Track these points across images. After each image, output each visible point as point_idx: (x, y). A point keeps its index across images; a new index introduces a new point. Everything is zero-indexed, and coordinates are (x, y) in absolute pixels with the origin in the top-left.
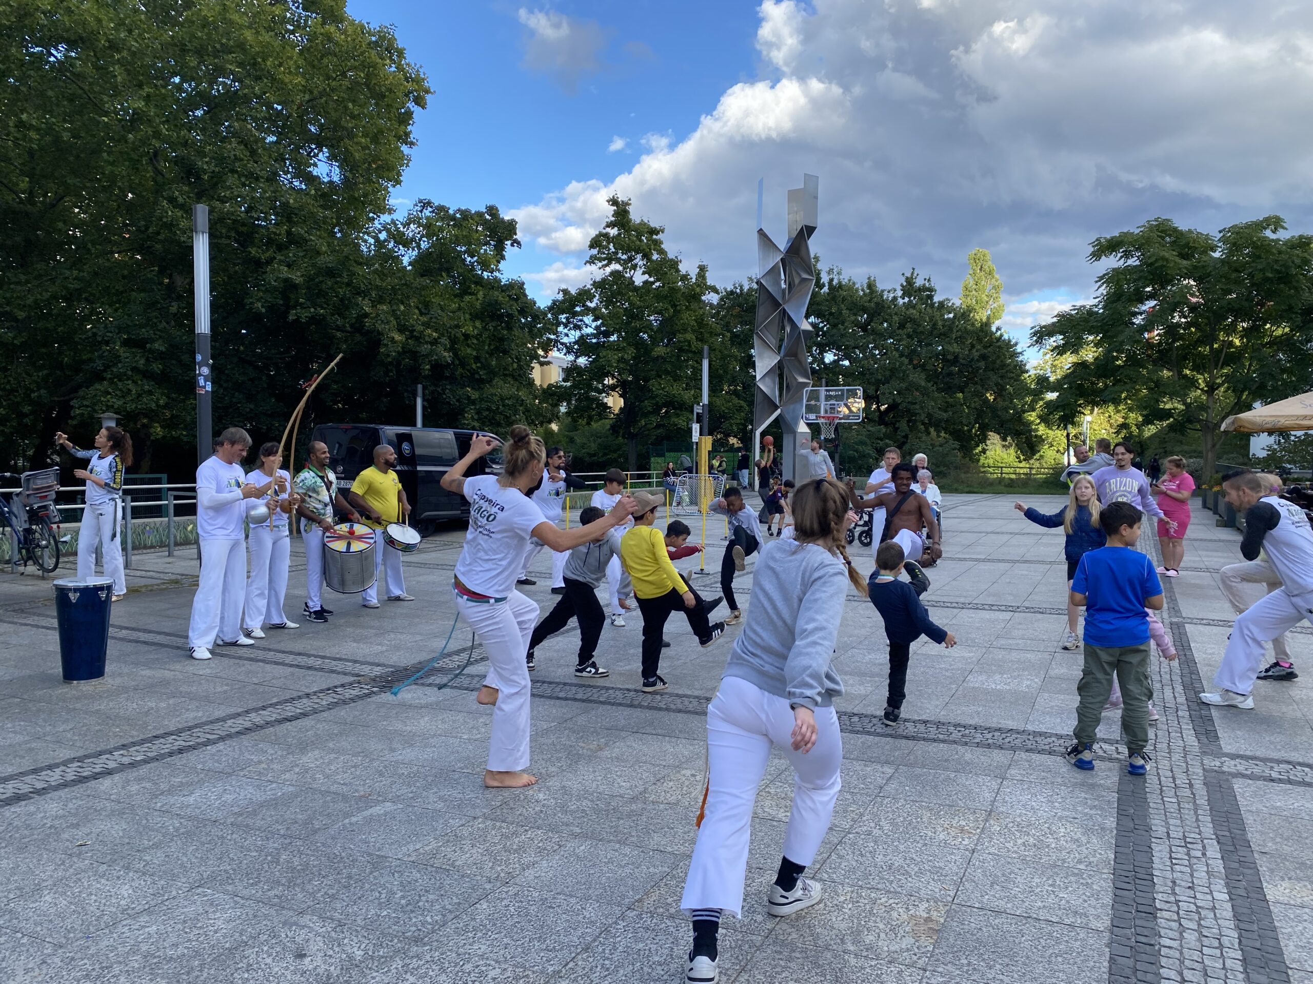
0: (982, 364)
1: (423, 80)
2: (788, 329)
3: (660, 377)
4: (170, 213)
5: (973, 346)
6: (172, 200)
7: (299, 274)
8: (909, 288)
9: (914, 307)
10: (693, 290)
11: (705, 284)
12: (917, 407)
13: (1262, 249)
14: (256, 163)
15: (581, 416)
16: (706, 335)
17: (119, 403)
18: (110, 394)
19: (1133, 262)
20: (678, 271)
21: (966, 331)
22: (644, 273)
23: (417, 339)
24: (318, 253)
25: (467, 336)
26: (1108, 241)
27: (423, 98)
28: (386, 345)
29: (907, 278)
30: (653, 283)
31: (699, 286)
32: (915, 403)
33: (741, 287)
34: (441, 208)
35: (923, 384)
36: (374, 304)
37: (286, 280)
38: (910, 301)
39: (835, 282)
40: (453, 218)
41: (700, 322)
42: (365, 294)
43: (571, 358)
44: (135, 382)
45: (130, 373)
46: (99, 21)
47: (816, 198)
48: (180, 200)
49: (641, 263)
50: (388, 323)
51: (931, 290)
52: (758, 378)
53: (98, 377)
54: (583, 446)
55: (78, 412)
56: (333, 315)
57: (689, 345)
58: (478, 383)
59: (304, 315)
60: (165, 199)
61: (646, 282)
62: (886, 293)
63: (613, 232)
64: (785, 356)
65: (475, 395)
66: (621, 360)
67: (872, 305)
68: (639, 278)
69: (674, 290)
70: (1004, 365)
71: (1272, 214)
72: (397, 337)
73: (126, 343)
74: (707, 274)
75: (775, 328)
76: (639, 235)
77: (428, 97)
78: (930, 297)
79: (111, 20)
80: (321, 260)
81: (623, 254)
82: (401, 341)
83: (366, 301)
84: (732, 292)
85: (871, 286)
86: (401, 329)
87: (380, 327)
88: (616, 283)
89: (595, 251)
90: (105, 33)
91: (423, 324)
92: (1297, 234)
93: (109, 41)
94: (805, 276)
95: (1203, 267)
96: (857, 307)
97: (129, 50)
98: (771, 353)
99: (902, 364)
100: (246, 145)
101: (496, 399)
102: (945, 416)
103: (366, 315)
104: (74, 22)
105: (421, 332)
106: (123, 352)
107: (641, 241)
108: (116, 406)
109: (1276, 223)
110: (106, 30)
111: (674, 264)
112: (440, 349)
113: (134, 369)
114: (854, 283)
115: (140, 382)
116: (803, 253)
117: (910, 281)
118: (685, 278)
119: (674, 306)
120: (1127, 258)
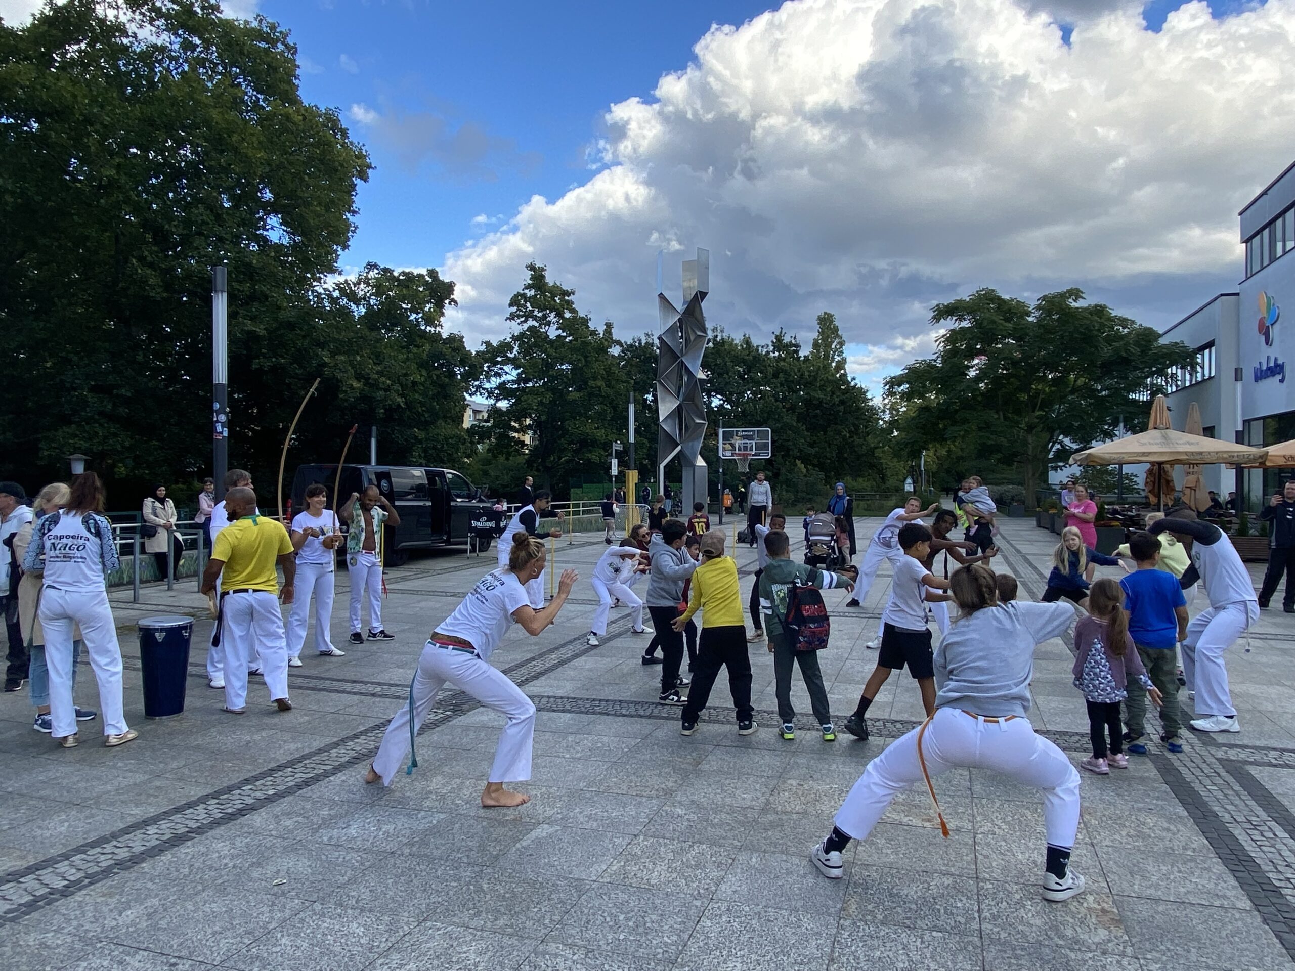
0: (842, 408)
1: (365, 156)
2: (685, 378)
3: (575, 418)
4: (139, 271)
5: (833, 393)
6: (142, 259)
7: (262, 327)
8: (779, 344)
9: (784, 360)
10: (602, 343)
11: (612, 339)
12: (790, 443)
13: (1069, 315)
14: (221, 226)
15: (501, 453)
16: (613, 382)
17: (85, 445)
18: (77, 436)
19: (966, 324)
20: (588, 327)
21: (828, 381)
22: (557, 329)
23: (372, 386)
24: (279, 308)
25: (414, 383)
26: (945, 307)
27: (366, 173)
28: (346, 392)
29: (777, 336)
30: (565, 337)
31: (606, 340)
32: (789, 441)
33: (640, 341)
34: (386, 270)
35: (795, 424)
36: (333, 354)
37: (250, 333)
38: (780, 355)
39: (719, 339)
40: (397, 279)
41: (609, 371)
42: (322, 345)
43: (492, 401)
44: (101, 425)
45: (96, 417)
46: (75, 96)
47: (707, 268)
48: (149, 259)
49: (555, 320)
50: (346, 372)
51: (797, 346)
52: (661, 419)
53: (66, 420)
54: (497, 478)
55: (46, 453)
56: (291, 364)
57: (600, 391)
58: (425, 425)
59: (267, 364)
60: (135, 258)
61: (559, 336)
62: (760, 349)
63: (530, 293)
64: (684, 400)
65: (421, 435)
66: (541, 403)
67: (751, 358)
68: (553, 332)
69: (586, 344)
70: (859, 408)
71: (1074, 287)
72: (356, 384)
73: (92, 389)
74: (613, 330)
75: (674, 376)
76: (553, 296)
77: (370, 172)
78: (797, 352)
79: (85, 96)
80: (282, 315)
81: (539, 312)
82: (359, 388)
83: (325, 353)
84: (631, 346)
85: (747, 342)
86: (358, 377)
87: (339, 375)
88: (531, 336)
89: (514, 309)
90: (79, 108)
91: (378, 373)
92: (1093, 303)
93: (82, 114)
94: (699, 333)
95: (1022, 328)
96: (738, 359)
97: (102, 124)
98: (671, 398)
99: (777, 407)
100: (212, 211)
101: (440, 438)
102: (813, 451)
103: (325, 364)
104: (51, 97)
105: (376, 380)
106: (91, 398)
107: (555, 301)
108: (83, 448)
109: (1076, 294)
110: (80, 105)
111: (585, 321)
112: (394, 395)
113: (102, 413)
114: (733, 340)
115: (106, 425)
116: (697, 314)
117: (779, 338)
118: (594, 333)
119: (586, 357)
120: (961, 320)
